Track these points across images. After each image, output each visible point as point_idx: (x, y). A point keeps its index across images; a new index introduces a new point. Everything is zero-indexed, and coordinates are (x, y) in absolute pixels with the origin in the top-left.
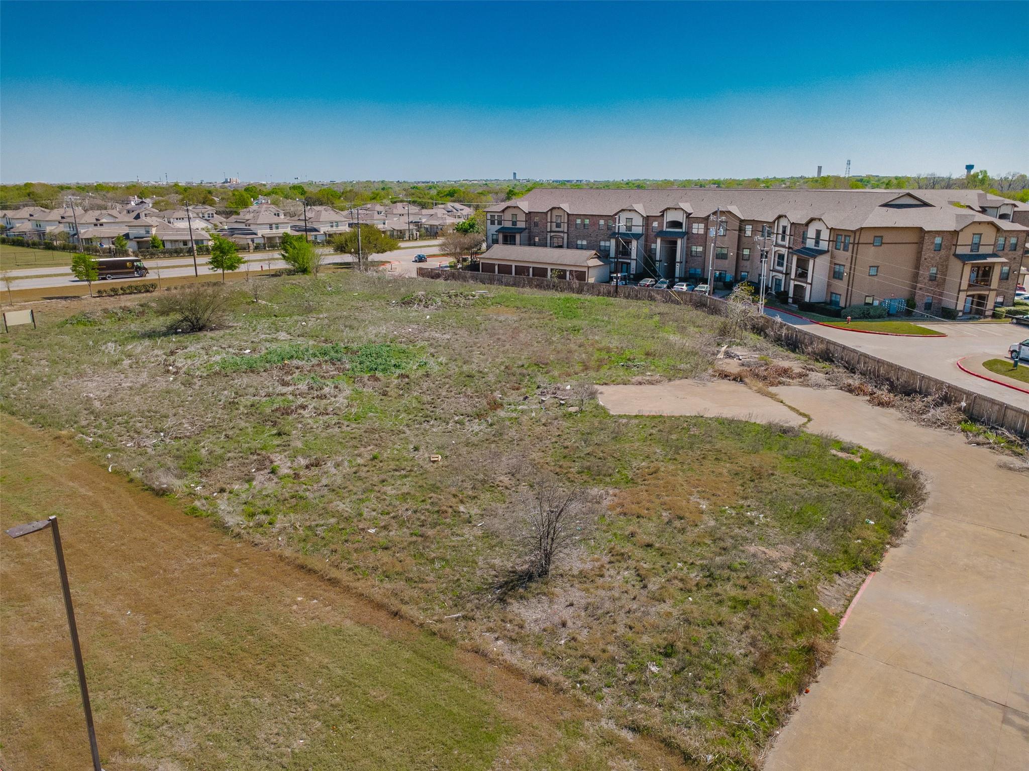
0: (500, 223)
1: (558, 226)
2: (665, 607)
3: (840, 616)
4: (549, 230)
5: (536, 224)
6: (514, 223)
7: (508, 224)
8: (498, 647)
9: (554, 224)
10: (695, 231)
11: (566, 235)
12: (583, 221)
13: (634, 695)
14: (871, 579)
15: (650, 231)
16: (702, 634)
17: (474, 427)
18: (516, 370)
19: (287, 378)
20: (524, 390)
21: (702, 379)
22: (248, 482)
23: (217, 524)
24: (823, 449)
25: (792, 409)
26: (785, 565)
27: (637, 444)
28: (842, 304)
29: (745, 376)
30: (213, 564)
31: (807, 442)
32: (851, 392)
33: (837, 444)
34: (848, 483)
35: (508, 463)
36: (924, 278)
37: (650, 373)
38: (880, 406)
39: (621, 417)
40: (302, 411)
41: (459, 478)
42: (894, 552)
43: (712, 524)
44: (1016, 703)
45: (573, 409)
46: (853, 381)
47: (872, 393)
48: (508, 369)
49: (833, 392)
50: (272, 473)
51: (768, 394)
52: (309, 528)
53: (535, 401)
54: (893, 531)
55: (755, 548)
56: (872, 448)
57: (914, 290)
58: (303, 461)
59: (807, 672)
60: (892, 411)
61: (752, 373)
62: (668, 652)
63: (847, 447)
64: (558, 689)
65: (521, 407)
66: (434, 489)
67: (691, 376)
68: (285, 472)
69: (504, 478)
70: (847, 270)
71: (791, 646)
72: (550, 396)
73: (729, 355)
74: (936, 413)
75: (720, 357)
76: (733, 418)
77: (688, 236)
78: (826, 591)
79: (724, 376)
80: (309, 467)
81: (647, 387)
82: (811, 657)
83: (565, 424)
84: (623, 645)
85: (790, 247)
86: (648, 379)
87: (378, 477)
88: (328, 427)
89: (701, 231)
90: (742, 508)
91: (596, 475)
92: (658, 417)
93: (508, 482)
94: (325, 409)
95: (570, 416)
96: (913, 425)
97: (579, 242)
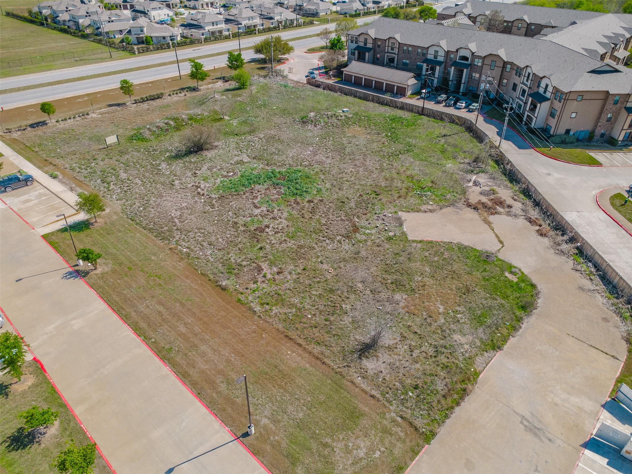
0: (356, 43)
1: (392, 49)
2: (418, 366)
3: (480, 372)
4: (386, 51)
5: (379, 46)
6: (365, 44)
7: (362, 44)
8: (359, 380)
9: (390, 48)
10: (476, 63)
11: (396, 56)
12: (408, 48)
13: (403, 404)
14: (499, 355)
15: (448, 60)
16: (429, 379)
17: (346, 246)
18: (365, 197)
19: (256, 201)
20: (369, 215)
21: (457, 208)
22: (256, 282)
23: (250, 309)
24: (503, 271)
25: (497, 236)
26: (467, 347)
27: (419, 263)
28: (552, 132)
29: (480, 206)
30: (255, 332)
31: (496, 266)
32: (530, 222)
33: (510, 268)
34: (506, 297)
35: (362, 274)
36: (603, 121)
37: (431, 203)
38: (541, 235)
39: (414, 241)
40: (267, 230)
41: (341, 284)
42: (512, 341)
43: (443, 321)
44: (528, 415)
45: (391, 234)
46: (534, 213)
47: (540, 226)
48: (361, 195)
49: (522, 222)
50: (264, 276)
51: (489, 223)
52: (285, 314)
53: (373, 226)
54: (515, 329)
55: (457, 337)
56: (526, 271)
57: (596, 126)
58: (275, 269)
59: (462, 398)
60: (546, 241)
61: (484, 205)
62: (416, 387)
63: (513, 270)
64: (378, 400)
65: (367, 231)
66: (332, 291)
67: (452, 204)
68: (269, 276)
69: (360, 285)
70: (558, 113)
71: (459, 386)
72: (381, 222)
73: (476, 184)
74: (565, 247)
75: (471, 184)
76: (466, 243)
77: (471, 66)
78: (479, 360)
79: (469, 205)
80: (278, 273)
81: (429, 214)
82: (464, 393)
83: (387, 246)
84: (401, 383)
85: (530, 88)
86: (430, 207)
87: (307, 282)
88: (281, 243)
89: (480, 64)
90: (456, 312)
91: (398, 285)
92: (431, 242)
93: (361, 288)
94: (278, 228)
95: (390, 239)
96: (553, 251)
97: (404, 61)
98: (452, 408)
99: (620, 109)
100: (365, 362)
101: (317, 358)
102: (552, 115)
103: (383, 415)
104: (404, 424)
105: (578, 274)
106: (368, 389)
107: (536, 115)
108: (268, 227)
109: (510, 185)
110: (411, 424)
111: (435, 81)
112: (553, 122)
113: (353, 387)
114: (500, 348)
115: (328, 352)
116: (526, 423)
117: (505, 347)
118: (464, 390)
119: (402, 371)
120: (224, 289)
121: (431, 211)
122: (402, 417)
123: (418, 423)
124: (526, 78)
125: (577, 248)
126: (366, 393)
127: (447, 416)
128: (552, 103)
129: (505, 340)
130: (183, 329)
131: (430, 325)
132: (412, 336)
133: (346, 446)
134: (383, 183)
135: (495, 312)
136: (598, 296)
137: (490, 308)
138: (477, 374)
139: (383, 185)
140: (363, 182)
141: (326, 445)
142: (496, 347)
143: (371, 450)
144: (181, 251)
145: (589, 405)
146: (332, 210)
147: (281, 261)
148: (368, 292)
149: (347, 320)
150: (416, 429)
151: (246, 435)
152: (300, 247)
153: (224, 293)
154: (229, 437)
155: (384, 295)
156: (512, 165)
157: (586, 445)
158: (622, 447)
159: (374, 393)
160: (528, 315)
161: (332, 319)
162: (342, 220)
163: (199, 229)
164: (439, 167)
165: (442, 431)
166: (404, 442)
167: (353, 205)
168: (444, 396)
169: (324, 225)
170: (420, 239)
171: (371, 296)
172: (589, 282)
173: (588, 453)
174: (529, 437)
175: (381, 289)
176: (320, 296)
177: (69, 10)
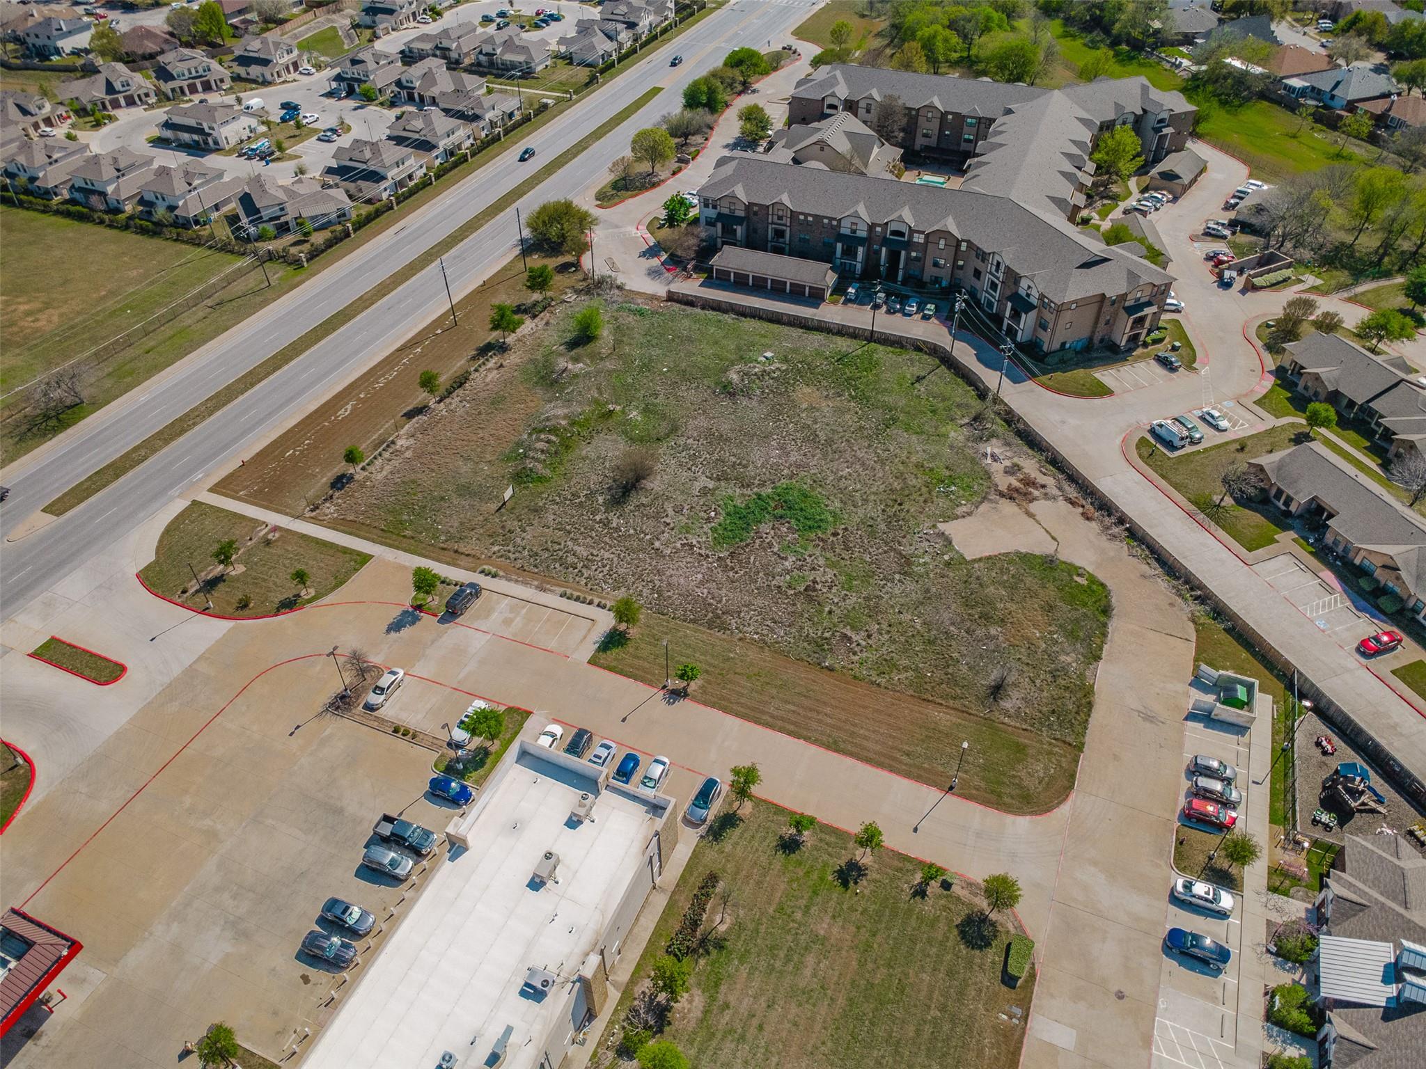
0: (715, 207)
1: (780, 218)
2: (1045, 694)
3: (1094, 684)
4: (770, 221)
5: (756, 213)
6: (732, 211)
7: (726, 211)
8: (1007, 720)
9: (776, 217)
10: (915, 240)
11: (788, 229)
12: (806, 217)
13: (1050, 729)
14: (1101, 664)
15: (874, 234)
16: (1059, 703)
17: (910, 585)
18: (890, 512)
19: (775, 550)
20: (908, 536)
21: (991, 501)
22: (855, 653)
23: (873, 683)
24: (1071, 576)
25: (1047, 532)
26: (1074, 665)
27: (992, 588)
28: (1045, 348)
29: (1015, 495)
30: (893, 704)
31: (1062, 570)
32: (1071, 503)
33: (1078, 571)
34: (1085, 605)
35: (946, 616)
36: (1101, 325)
37: (963, 502)
38: (1088, 519)
39: (974, 561)
40: (819, 587)
41: (934, 632)
42: (1106, 648)
43: (1044, 645)
44: (1141, 709)
45: (946, 557)
46: (1072, 492)
47: (1083, 506)
48: (883, 511)
49: (1061, 503)
50: (858, 645)
51: (1031, 515)
52: (907, 678)
53: (922, 551)
54: (1105, 635)
55: (1062, 658)
56: (1090, 569)
57: (1093, 332)
58: (863, 634)
59: (1090, 710)
60: (1094, 525)
61: (1017, 490)
62: (1053, 712)
63: (1080, 571)
64: (1031, 731)
65: (921, 561)
66: (930, 642)
67: (984, 499)
68: (864, 643)
69: (952, 628)
70: (1051, 326)
71: (1083, 701)
72: (927, 543)
73: (995, 458)
74: (1115, 530)
75: (989, 461)
76: (1023, 550)
77: (909, 245)
78: (1088, 673)
79: (1002, 495)
80: (869, 636)
81: (968, 518)
82: (1090, 705)
83: (951, 574)
84: (1040, 712)
85: (1003, 282)
86: (965, 509)
87: (902, 639)
88: (844, 600)
90: (1050, 633)
91: (985, 617)
92: (989, 558)
93: (956, 631)
94: (827, 582)
95: (948, 564)
96: (1105, 538)
97: (802, 236)
98: (1087, 720)
99: (1119, 309)
100: (1001, 703)
101: (963, 712)
102: (1043, 326)
103: (1040, 742)
104: (1059, 744)
105: (1136, 560)
106: (1018, 725)
107: (1021, 327)
108: (815, 582)
109: (1030, 451)
110: (1064, 742)
111: (859, 266)
112: (1045, 337)
113: (1006, 727)
114: (1100, 658)
115: (968, 704)
116: (1141, 715)
117: (1103, 656)
118: (1089, 703)
119: (1035, 702)
120: (831, 670)
121: (970, 514)
122: (1055, 739)
123: (1068, 740)
124: (994, 268)
125: (1127, 529)
126: (1018, 728)
127: (1086, 728)
128: (1039, 311)
129: (1101, 649)
130: (829, 721)
131: (1036, 652)
132: (1025, 668)
133: (1029, 773)
134: (896, 484)
135: (1083, 623)
136: (1159, 580)
137: (1077, 620)
138: (1092, 686)
139: (898, 488)
140: (874, 489)
141: (1014, 776)
142: (1097, 658)
143: (1046, 769)
144: (752, 639)
145: (1182, 687)
146: (866, 541)
147: (860, 622)
148: (963, 633)
149: (964, 669)
150: (1070, 744)
151: (951, 788)
152: (867, 599)
153: (832, 674)
154: (939, 794)
155: (980, 632)
156: (1025, 423)
157: (1186, 719)
158: (1210, 713)
159: (1024, 727)
160: (1109, 617)
161: (950, 670)
162: (885, 552)
163: (746, 606)
164: (943, 439)
165: (1087, 739)
166: (1065, 757)
167: (883, 526)
168: (1077, 713)
169: (872, 563)
170: (978, 557)
171: (969, 637)
172: (1147, 566)
173: (1190, 723)
174: (1148, 725)
175: (973, 627)
176: (925, 651)
177: (56, 161)
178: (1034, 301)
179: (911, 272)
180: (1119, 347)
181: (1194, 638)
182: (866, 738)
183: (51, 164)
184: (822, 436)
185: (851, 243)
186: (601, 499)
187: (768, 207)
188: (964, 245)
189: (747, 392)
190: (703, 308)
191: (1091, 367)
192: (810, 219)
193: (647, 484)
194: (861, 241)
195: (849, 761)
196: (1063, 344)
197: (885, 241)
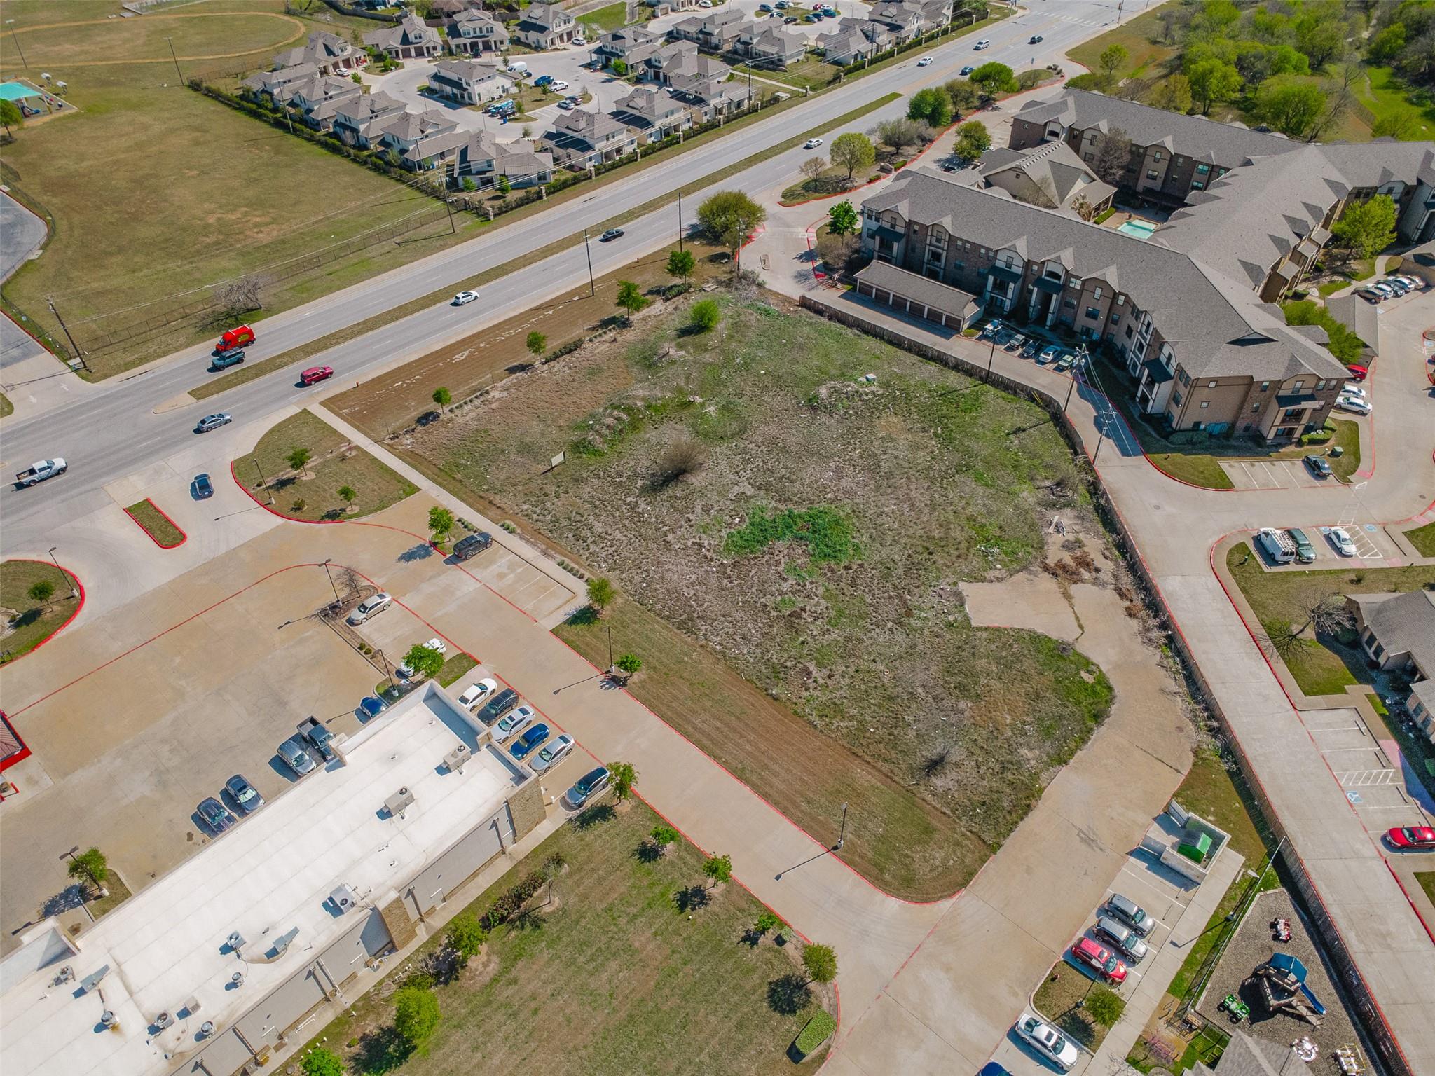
0: (877, 220)
1: (938, 241)
2: (985, 783)
3: (1045, 788)
4: (928, 242)
5: (916, 233)
7: (887, 226)
8: (929, 798)
9: (934, 239)
10: (1072, 285)
11: (945, 253)
12: (964, 244)
13: (971, 820)
14: (1064, 769)
15: (1029, 272)
16: (995, 796)
17: (899, 637)
18: (916, 559)
19: (780, 569)
20: (922, 588)
21: (1031, 572)
22: (807, 689)
23: (811, 723)
24: (1078, 670)
25: (1077, 618)
26: (1033, 762)
27: (985, 660)
28: (1174, 425)
29: (1059, 572)
30: (820, 749)
31: (1072, 662)
32: (1120, 595)
33: (1087, 664)
34: (1078, 703)
35: (921, 676)
36: (1247, 411)
37: (999, 566)
38: (1130, 615)
39: (979, 629)
40: (804, 615)
41: (900, 689)
42: (1079, 753)
43: (1010, 734)
44: (1085, 829)
45: (951, 618)
46: (1127, 581)
47: (1131, 601)
48: (909, 556)
49: (1110, 593)
50: (815, 681)
51: (1067, 596)
52: (847, 727)
53: (929, 605)
54: (1084, 741)
55: (1024, 752)
56: (1104, 668)
57: (1237, 418)
58: (826, 672)
59: (1026, 814)
60: (1135, 624)
61: (1064, 568)
62: (984, 804)
63: (1091, 667)
64: (949, 817)
65: (923, 615)
66: (891, 699)
67: (1024, 568)
68: (821, 681)
69: (920, 690)
70: (1183, 402)
71: (1024, 802)
72: (938, 599)
73: (1059, 529)
74: (1155, 634)
75: (1051, 530)
76: (1040, 631)
77: (1064, 288)
78: (1044, 775)
79: (1046, 568)
80: (830, 677)
81: (997, 585)
82: (1029, 808)
83: (948, 636)
84: (969, 800)
85: (1149, 345)
86: (997, 574)
87: (863, 687)
88: (824, 634)
89: (1078, 287)
90: (1024, 723)
91: (962, 689)
92: (998, 629)
93: (923, 694)
94: (816, 612)
95: (950, 625)
96: (1139, 639)
97: (958, 263)
98: (1017, 823)
99: (1270, 397)
100: (933, 779)
101: (887, 776)
102: (1176, 399)
103: (954, 830)
104: (973, 837)
105: (1163, 672)
106: (939, 806)
107: (1153, 396)
108: (803, 610)
109: (1101, 530)
110: (979, 837)
111: (1008, 303)
112: (1176, 411)
113: (924, 804)
114: (1066, 763)
115: (896, 770)
116: (1082, 835)
117: (1071, 761)
118: (1028, 806)
119: (969, 788)
120: (775, 698)
121: (998, 580)
122: (971, 831)
123: (985, 836)
124: (1144, 328)
125: (1168, 637)
126: (937, 809)
127: (1011, 830)
128: (1176, 383)
129: (1072, 754)
130: (748, 747)
131: (997, 738)
132: (977, 751)
133: (924, 857)
134: (937, 531)
135: (1065, 722)
136: (1179, 699)
137: (1061, 717)
138: (1041, 790)
139: (937, 537)
140: (911, 532)
141: (906, 856)
142: (1061, 761)
143: (946, 859)
144: (714, 649)
145: (1143, 818)
146: (876, 581)
147: (829, 660)
148: (930, 699)
149: (911, 734)
150: (984, 842)
151: (836, 848)
152: (848, 639)
153: (775, 703)
154: (821, 850)
155: (947, 703)
156: (1107, 500)
157: (1131, 853)
158: (1161, 854)
159: (944, 810)
160: (1099, 724)
161: (896, 732)
162: (890, 597)
163: (723, 616)
164: (1011, 497)
165: (1007, 843)
166: (973, 852)
167: (901, 571)
168: (1009, 812)
169: (871, 605)
170: (986, 625)
171: (934, 704)
172: (1172, 682)
173: (1131, 859)
174: (1084, 847)
175: (944, 695)
176: (880, 706)
177: (331, 97)
178: (1171, 370)
179: (1063, 318)
180: (1264, 439)
181: (1186, 772)
182: (776, 774)
183: (326, 99)
184: (885, 467)
185: (1004, 277)
186: (640, 483)
187: (928, 227)
188: (1122, 298)
189: (829, 410)
190: (830, 319)
191: (1221, 455)
192: (968, 246)
193: (690, 478)
194: (1014, 278)
195: (746, 790)
196: (1197, 424)
197: (1039, 282)
